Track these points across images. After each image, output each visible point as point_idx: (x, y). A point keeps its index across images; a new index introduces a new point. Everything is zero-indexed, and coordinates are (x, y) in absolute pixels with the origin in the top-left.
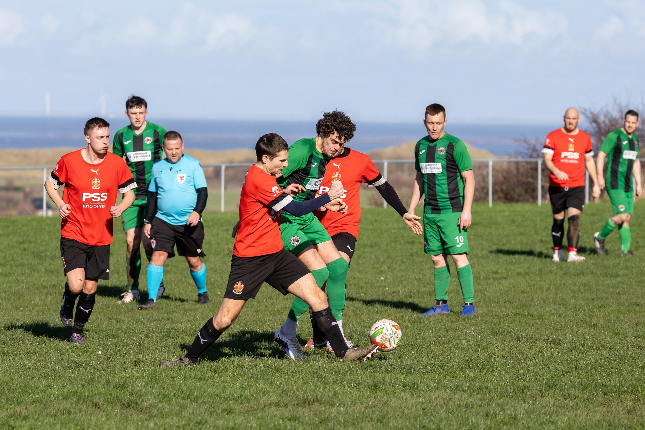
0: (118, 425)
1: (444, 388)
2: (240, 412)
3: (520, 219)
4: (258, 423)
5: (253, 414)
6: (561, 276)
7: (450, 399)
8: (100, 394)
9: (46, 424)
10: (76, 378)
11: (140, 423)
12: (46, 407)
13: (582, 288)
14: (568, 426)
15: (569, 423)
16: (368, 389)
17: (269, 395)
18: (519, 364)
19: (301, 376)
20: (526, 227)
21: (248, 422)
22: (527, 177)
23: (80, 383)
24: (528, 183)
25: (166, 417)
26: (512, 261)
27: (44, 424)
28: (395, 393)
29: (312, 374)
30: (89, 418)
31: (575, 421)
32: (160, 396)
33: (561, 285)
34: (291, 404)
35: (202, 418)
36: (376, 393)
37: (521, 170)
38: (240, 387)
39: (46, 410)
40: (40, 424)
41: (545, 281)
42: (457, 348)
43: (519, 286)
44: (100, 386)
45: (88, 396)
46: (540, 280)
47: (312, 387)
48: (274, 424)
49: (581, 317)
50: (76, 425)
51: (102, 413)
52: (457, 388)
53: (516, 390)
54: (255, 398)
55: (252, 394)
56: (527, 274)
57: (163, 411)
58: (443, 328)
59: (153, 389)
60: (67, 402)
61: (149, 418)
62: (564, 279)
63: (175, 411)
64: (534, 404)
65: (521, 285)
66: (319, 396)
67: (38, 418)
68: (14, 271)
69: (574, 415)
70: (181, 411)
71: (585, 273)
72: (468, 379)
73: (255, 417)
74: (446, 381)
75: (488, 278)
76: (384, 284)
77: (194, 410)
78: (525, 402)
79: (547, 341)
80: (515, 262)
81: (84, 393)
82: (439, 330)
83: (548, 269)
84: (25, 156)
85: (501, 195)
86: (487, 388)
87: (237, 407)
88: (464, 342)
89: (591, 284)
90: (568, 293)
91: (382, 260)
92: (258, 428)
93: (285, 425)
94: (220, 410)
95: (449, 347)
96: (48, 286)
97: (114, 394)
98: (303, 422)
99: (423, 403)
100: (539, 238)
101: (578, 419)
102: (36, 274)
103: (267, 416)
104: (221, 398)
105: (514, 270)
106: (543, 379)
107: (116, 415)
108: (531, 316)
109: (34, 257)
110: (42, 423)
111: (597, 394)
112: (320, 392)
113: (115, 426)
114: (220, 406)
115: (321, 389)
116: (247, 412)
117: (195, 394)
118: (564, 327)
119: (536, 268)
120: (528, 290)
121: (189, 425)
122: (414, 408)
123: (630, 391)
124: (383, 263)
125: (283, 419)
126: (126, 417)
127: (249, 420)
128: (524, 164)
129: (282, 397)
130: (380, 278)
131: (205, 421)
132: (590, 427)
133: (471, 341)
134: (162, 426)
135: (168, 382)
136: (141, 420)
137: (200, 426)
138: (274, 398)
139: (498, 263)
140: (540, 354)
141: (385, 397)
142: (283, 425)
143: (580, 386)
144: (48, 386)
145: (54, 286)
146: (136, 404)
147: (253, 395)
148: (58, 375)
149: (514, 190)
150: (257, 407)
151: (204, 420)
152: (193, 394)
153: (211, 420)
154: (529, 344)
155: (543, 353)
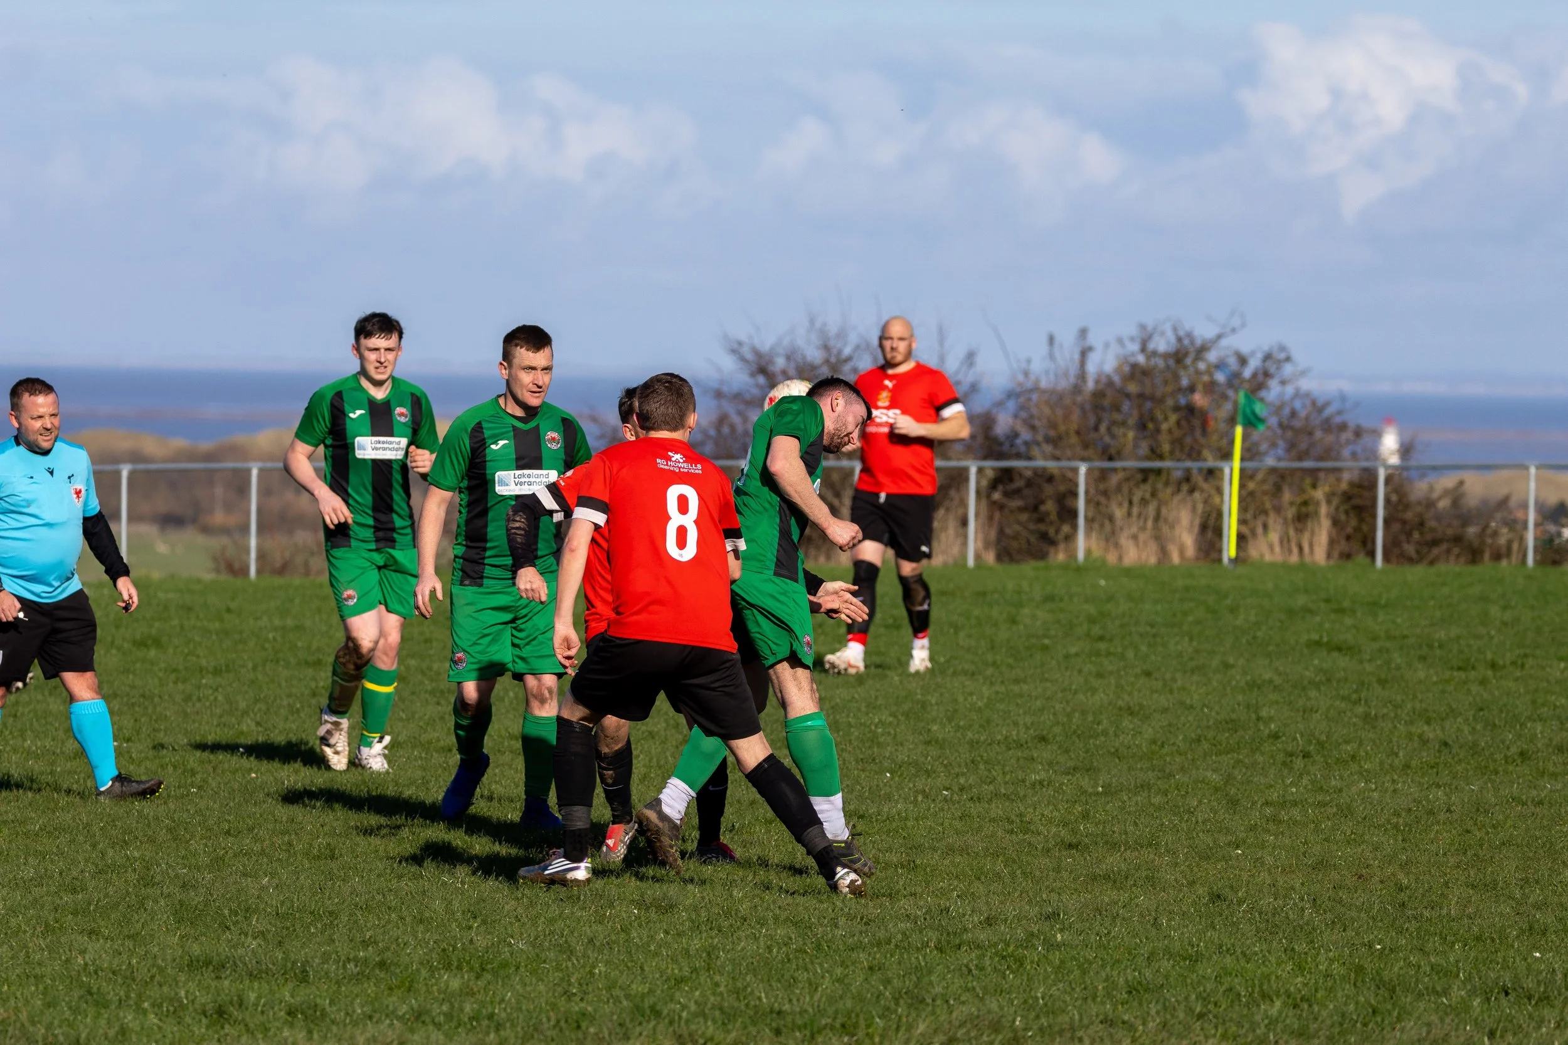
1: (387, 1016)
16: (204, 1021)
18: (569, 959)
19: (41, 987)
28: (267, 1030)
29: (68, 982)
36: (223, 1028)
42: (421, 921)
47: (67, 1014)
52: (419, 1016)
53: (562, 1023)
58: (388, 871)
66: (83, 1036)
72: (448, 996)
74: (392, 1001)
75: (499, 751)
76: (245, 763)
79: (640, 904)
82: (379, 876)
86: (491, 1017)
88: (439, 905)
91: (243, 705)
95: (402, 918)
106: (627, 997)
111: (758, 1032)
112: (86, 1026)
115: (88, 1020)
123: (838, 1026)
124: (245, 713)
133: (456, 904)
140: (623, 935)
143: (717, 1012)
154: (596, 912)
155: (628, 934)
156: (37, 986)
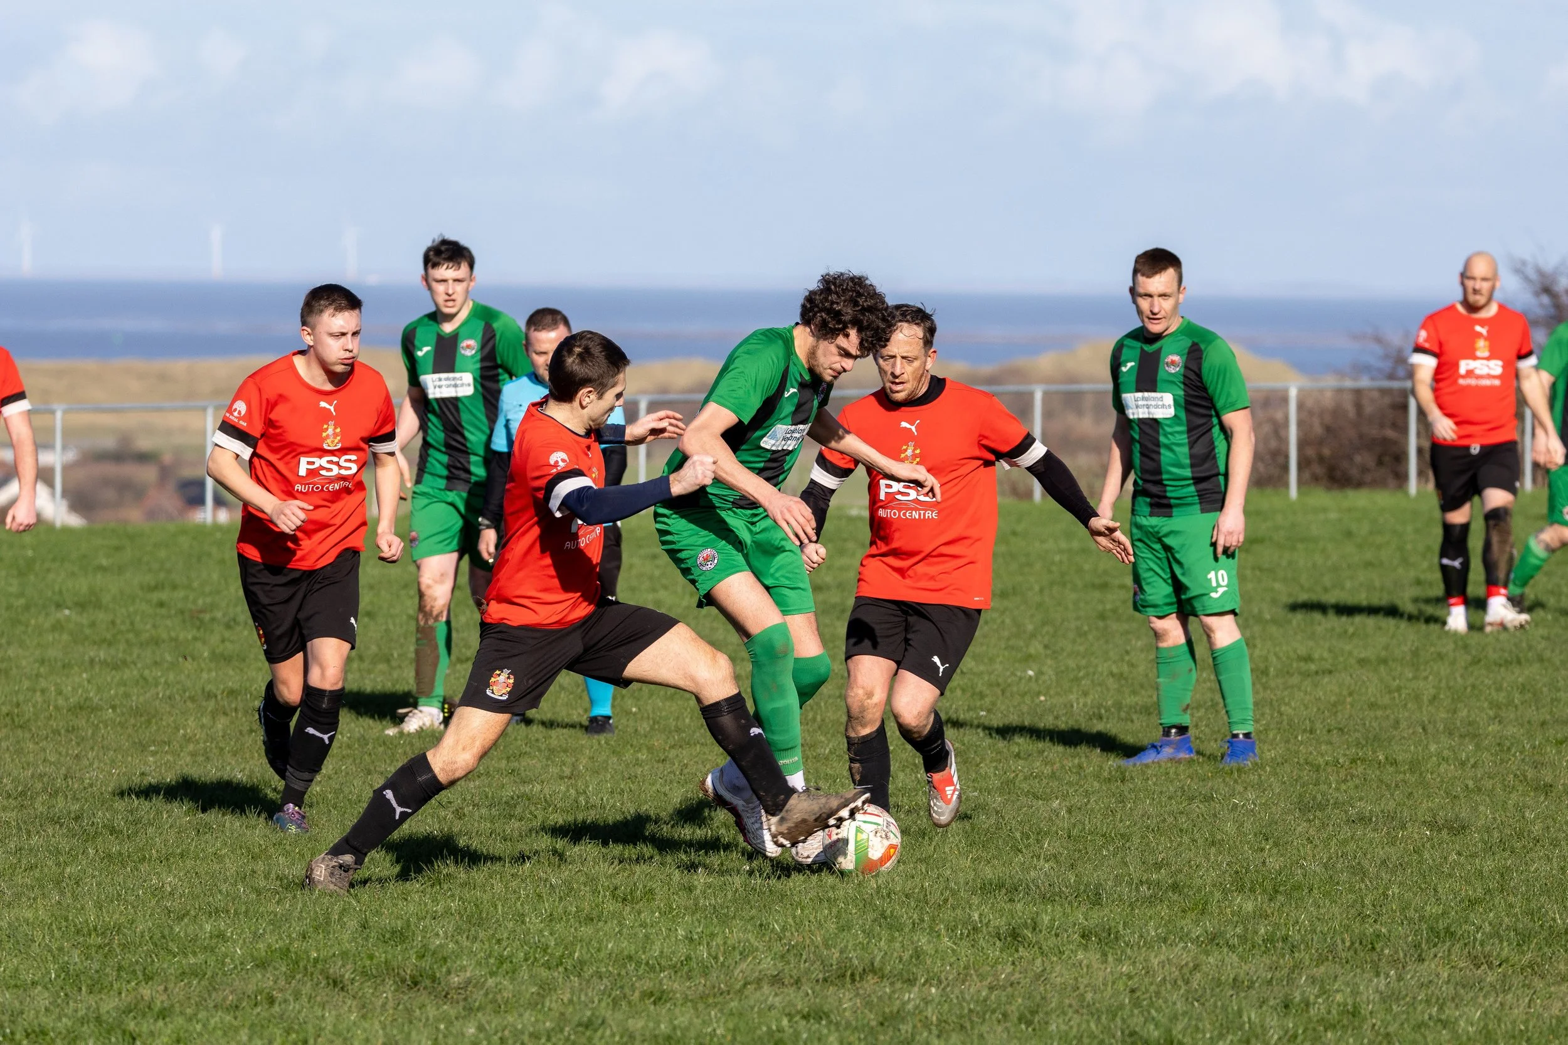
0: (388, 1030)
2: (686, 999)
3: (1365, 528)
4: (731, 1025)
5: (716, 1004)
6: (1466, 668)
7: (1196, 967)
8: (344, 954)
9: (214, 1029)
10: (287, 918)
11: (442, 1026)
12: (212, 988)
13: (1517, 695)
14: (1484, 1032)
15: (1486, 1026)
16: (998, 943)
17: (754, 958)
18: (1363, 881)
19: (835, 910)
20: (1379, 547)
21: (704, 1022)
22: (1382, 426)
23: (296, 928)
24: (1385, 441)
25: (506, 1012)
26: (1346, 632)
27: (210, 1027)
28: (1062, 953)
29: (861, 905)
30: (320, 1014)
31: (1499, 1020)
32: (492, 961)
33: (1466, 688)
34: (808, 980)
35: (593, 1014)
36: (1017, 951)
37: (1369, 409)
38: (687, 938)
39: (214, 995)
40: (199, 1027)
41: (1426, 678)
42: (1213, 843)
43: (1363, 690)
44: (346, 935)
45: (316, 960)
46: (1415, 678)
47: (861, 937)
48: (769, 1028)
49: (1514, 768)
50: (288, 1032)
51: (349, 1002)
52: (1213, 939)
53: (1357, 945)
54: (723, 964)
55: (714, 954)
56: (1385, 661)
57: (499, 997)
58: (1179, 794)
59: (473, 943)
60: (264, 976)
61: (463, 1013)
62: (1472, 673)
63: (528, 996)
64: (1400, 978)
65: (1367, 688)
66: (878, 958)
67: (196, 1015)
68: (135, 656)
69: (1497, 1005)
70: (543, 997)
71: (1523, 660)
72: (1242, 919)
73: (721, 1011)
74: (1186, 923)
75: (1288, 672)
76: (1034, 686)
77: (573, 994)
78: (1378, 975)
79: (1432, 825)
80: (1353, 634)
81: (307, 952)
82: (1170, 798)
83: (1432, 649)
84: (163, 377)
85: (1319, 470)
86: (1285, 939)
87: (676, 986)
88: (1230, 827)
89: (1540, 685)
90: (1481, 709)
91: (1030, 627)
92: (729, 1037)
93: (795, 1030)
94: (637, 994)
95: (1194, 841)
96: (219, 692)
97: (380, 955)
98: (837, 1024)
99: (1130, 977)
100: (1412, 574)
101: (1506, 1015)
102: (189, 665)
103: (752, 1008)
104: (639, 964)
105: (1350, 653)
106: (1422, 918)
107: (384, 1005)
108: (1392, 764)
109: (184, 621)
110: (204, 1025)
111: (1554, 953)
112: (880, 950)
113: (381, 1032)
114: (637, 985)
115: (882, 943)
116: (701, 998)
117: (576, 955)
118: (1473, 790)
119: (1406, 649)
120: (1386, 700)
121: (562, 1030)
122: (1109, 988)
124: (1033, 636)
125: (790, 1016)
126: (409, 1011)
127: (707, 1018)
128: (1376, 395)
129: (788, 963)
130: (1025, 671)
131: (600, 1021)
132: (1536, 1035)
133: (1248, 825)
134: (496, 1033)
135: (510, 925)
136: (445, 1018)
137: (588, 1033)
138: (768, 965)
139: (1312, 636)
140: (1415, 857)
141: (1038, 962)
142: (791, 1030)
143: (1512, 933)
144: (218, 937)
145: (232, 693)
146: (434, 979)
147: (716, 958)
148: (244, 909)
149: (1350, 458)
150: (726, 985)
151: (597, 1018)
152: (571, 955)
153: (614, 1019)
154: (1388, 833)
155: (1421, 856)
156: (830, 909)
